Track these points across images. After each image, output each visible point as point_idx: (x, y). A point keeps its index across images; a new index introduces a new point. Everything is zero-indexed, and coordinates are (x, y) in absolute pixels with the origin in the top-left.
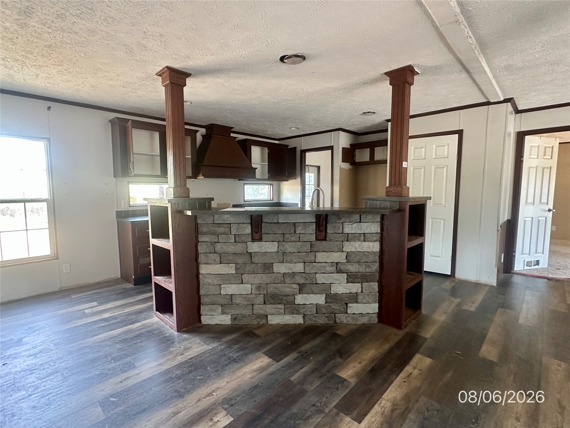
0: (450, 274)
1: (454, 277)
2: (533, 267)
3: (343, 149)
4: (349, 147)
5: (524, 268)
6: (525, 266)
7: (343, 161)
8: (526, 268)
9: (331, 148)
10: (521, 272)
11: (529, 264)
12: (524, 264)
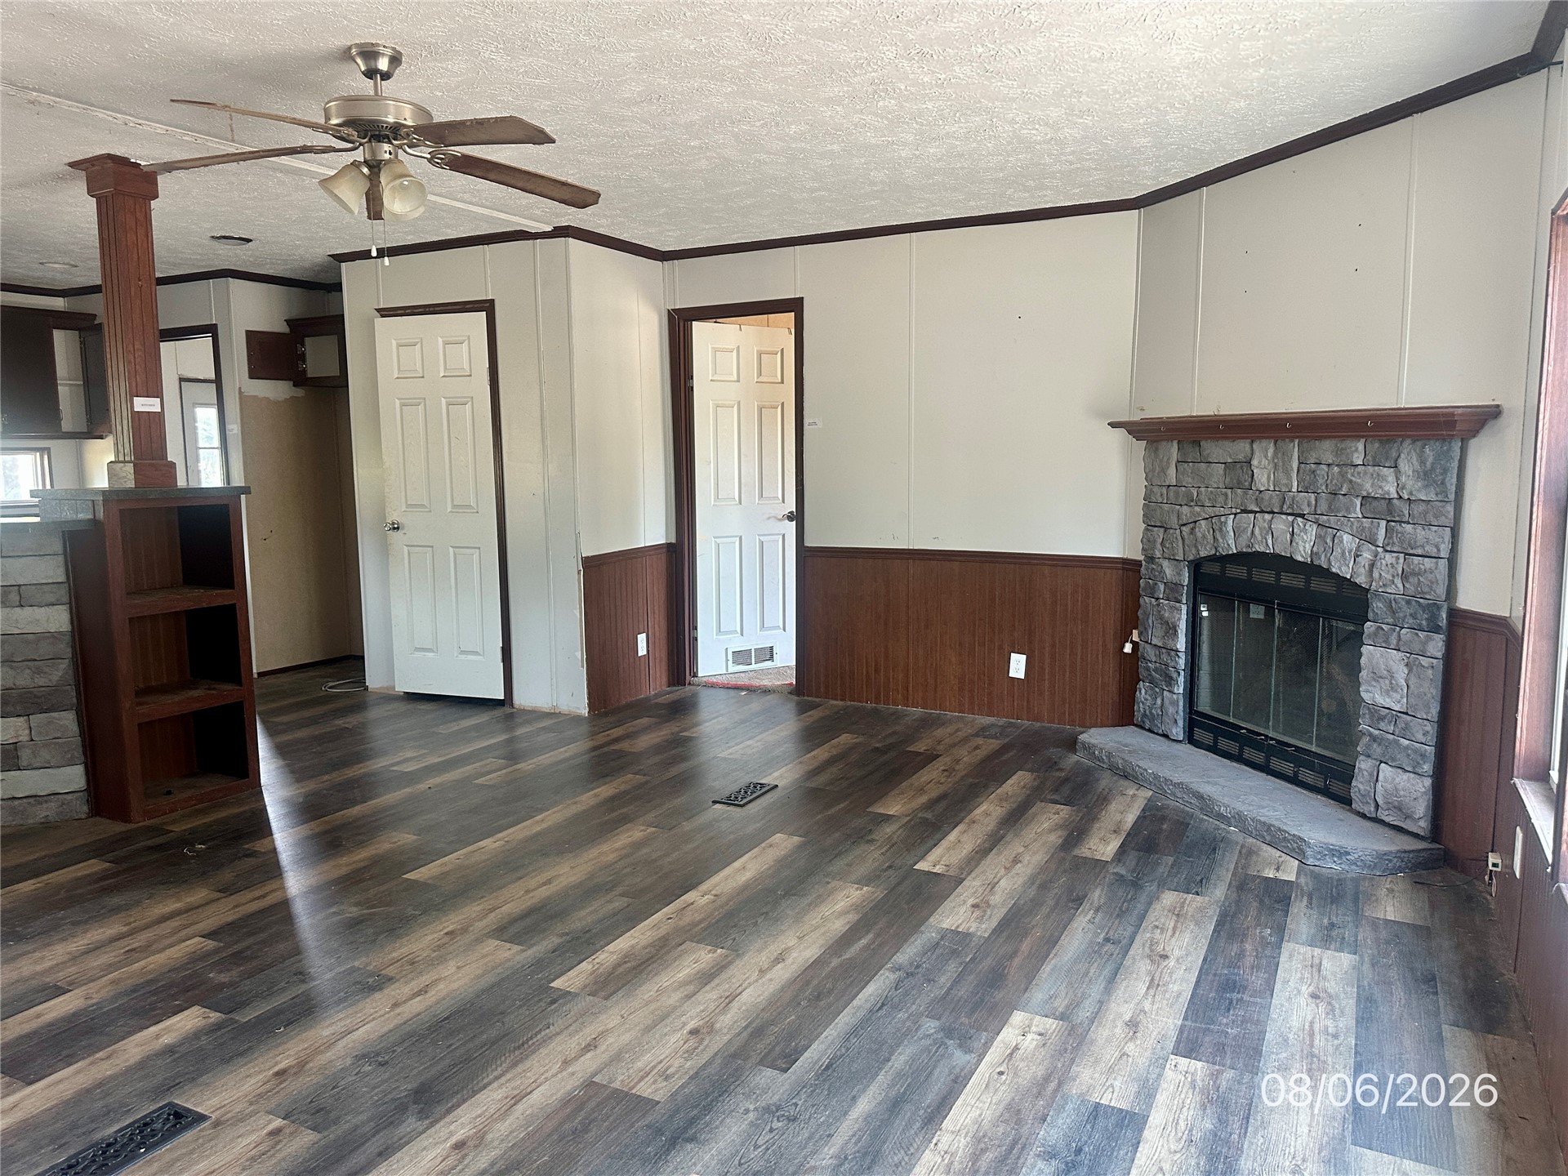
0: (503, 698)
1: (512, 705)
2: (754, 666)
3: (251, 335)
4: (283, 328)
5: (727, 670)
6: (730, 663)
7: (254, 374)
8: (733, 668)
9: (211, 330)
10: (720, 680)
11: (741, 657)
12: (727, 660)
